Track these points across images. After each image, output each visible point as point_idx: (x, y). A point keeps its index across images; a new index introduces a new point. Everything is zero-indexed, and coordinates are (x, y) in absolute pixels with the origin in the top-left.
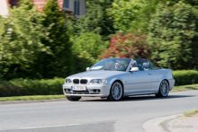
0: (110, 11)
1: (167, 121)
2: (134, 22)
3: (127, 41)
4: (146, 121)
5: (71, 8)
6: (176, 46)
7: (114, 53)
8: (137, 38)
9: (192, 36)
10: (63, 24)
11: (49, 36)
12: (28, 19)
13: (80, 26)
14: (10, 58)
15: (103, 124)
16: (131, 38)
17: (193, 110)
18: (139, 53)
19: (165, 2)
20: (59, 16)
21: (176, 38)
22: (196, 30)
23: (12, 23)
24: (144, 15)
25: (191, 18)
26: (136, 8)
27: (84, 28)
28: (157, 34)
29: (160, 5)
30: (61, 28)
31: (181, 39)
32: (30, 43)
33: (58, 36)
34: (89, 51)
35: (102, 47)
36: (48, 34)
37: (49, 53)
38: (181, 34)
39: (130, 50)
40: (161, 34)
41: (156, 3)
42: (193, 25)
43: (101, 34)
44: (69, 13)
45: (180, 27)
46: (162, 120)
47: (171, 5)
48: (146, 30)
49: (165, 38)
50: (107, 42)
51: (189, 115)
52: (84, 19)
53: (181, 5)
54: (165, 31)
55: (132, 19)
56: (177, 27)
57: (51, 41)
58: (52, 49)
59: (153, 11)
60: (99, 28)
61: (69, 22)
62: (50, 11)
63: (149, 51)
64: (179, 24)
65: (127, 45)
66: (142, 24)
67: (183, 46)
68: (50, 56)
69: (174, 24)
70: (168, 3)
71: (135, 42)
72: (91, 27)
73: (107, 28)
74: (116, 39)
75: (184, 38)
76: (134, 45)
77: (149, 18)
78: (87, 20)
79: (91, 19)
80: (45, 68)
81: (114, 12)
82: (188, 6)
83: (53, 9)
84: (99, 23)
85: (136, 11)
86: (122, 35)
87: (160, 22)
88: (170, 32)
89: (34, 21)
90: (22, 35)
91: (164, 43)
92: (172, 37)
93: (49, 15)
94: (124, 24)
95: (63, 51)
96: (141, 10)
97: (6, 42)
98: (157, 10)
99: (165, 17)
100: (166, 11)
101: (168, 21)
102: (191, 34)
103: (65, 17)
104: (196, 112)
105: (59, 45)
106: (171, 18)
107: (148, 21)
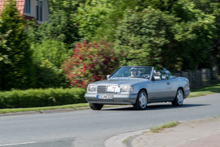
0: (76, 17)
1: (131, 138)
2: (100, 28)
3: (91, 49)
4: (108, 138)
5: (33, 13)
6: (145, 54)
7: (78, 62)
8: (103, 46)
9: (162, 44)
10: (23, 30)
11: (7, 44)
13: (42, 33)
15: (61, 141)
16: (96, 46)
17: (161, 125)
18: (105, 63)
19: (133, 8)
20: (18, 22)
21: (145, 46)
22: (166, 38)
24: (111, 21)
25: (161, 24)
26: (102, 13)
27: (47, 35)
28: (124, 42)
29: (129, 10)
30: (21, 36)
31: (151, 47)
33: (17, 43)
34: (51, 60)
35: (65, 56)
36: (5, 41)
37: (6, 62)
38: (150, 41)
39: (95, 59)
40: (129, 41)
41: (124, 8)
42: (163, 32)
43: (64, 42)
44: (30, 18)
45: (150, 34)
46: (125, 137)
47: (139, 10)
48: (113, 37)
49: (133, 46)
50: (71, 51)
51: (156, 131)
52: (47, 25)
53: (150, 10)
54: (133, 39)
55: (98, 25)
56: (146, 34)
57: (9, 49)
59: (121, 16)
60: (62, 35)
61: (30, 28)
62: (8, 16)
63: (116, 60)
64: (148, 30)
65: (92, 53)
66: (109, 30)
67: (152, 54)
68: (8, 65)
69: (142, 30)
70: (137, 8)
71: (100, 50)
72: (54, 34)
73: (70, 35)
74: (80, 47)
75: (154, 46)
76: (99, 54)
77: (117, 25)
78: (50, 26)
79: (54, 25)
80: (3, 79)
81: (79, 17)
82: (158, 12)
83: (12, 14)
84: (63, 29)
85: (102, 17)
86: (88, 42)
87: (128, 28)
88: (138, 39)
91: (132, 51)
92: (141, 45)
93: (7, 21)
94: (89, 30)
95: (22, 59)
96: (108, 16)
98: (125, 15)
99: (133, 23)
100: (134, 17)
101: (136, 27)
102: (161, 41)
103: (25, 23)
104: (164, 127)
105: (18, 53)
106: (140, 24)
107: (115, 27)
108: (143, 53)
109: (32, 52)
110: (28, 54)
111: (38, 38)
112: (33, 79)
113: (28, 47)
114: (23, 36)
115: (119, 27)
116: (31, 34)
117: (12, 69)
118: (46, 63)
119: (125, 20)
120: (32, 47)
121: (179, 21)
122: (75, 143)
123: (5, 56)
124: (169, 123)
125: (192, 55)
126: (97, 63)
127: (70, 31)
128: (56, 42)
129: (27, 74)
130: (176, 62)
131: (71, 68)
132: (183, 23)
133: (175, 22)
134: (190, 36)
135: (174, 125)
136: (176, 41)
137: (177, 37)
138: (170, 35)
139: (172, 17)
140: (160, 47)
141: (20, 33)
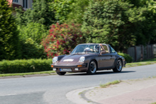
0: (53, 5)
1: (86, 91)
2: (71, 13)
3: (63, 29)
5: (20, 2)
7: (53, 39)
8: (71, 27)
9: (119, 24)
10: (11, 16)
13: (26, 18)
16: (66, 26)
18: (73, 39)
20: (7, 9)
21: (106, 26)
22: (122, 20)
24: (79, 7)
25: (118, 9)
26: (73, 1)
27: (30, 19)
28: (90, 23)
31: (110, 27)
34: (33, 39)
38: (110, 23)
39: (65, 37)
40: (93, 23)
42: (120, 15)
43: (44, 24)
44: (18, 6)
45: (109, 17)
46: (82, 90)
48: (81, 20)
49: (96, 26)
50: (49, 31)
54: (96, 21)
55: (69, 11)
59: (87, 4)
60: (43, 19)
61: (17, 14)
63: (84, 37)
64: (108, 14)
65: (63, 32)
66: (78, 15)
67: (111, 33)
69: (104, 14)
71: (69, 30)
72: (36, 18)
75: (112, 26)
76: (69, 33)
77: (84, 10)
78: (32, 13)
79: (36, 11)
81: (55, 5)
83: (3, 3)
84: (43, 14)
85: (74, 4)
86: (61, 24)
87: (93, 13)
88: (100, 21)
91: (96, 30)
92: (102, 26)
94: (63, 15)
95: (11, 38)
96: (77, 4)
98: (90, 3)
99: (96, 9)
100: (97, 4)
101: (99, 12)
102: (118, 22)
103: (13, 10)
104: (110, 84)
105: (8, 33)
106: (101, 10)
107: (82, 13)
108: (105, 32)
109: (19, 32)
110: (16, 34)
111: (24, 22)
112: (20, 52)
113: (16, 28)
114: (11, 20)
115: (85, 12)
116: (19, 19)
117: (4, 46)
118: (30, 41)
119: (90, 7)
120: (19, 28)
121: (132, 7)
122: (45, 95)
124: (115, 81)
125: (144, 33)
126: (67, 40)
127: (48, 15)
128: (38, 24)
129: (15, 48)
130: (131, 38)
131: (48, 44)
132: (135, 8)
133: (129, 8)
134: (140, 19)
135: (117, 83)
136: (129, 23)
137: (131, 19)
138: (125, 18)
139: (127, 4)
140: (117, 27)
141: (9, 17)
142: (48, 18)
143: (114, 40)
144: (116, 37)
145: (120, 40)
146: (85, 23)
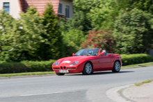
0: (89, 15)
1: (123, 89)
2: (105, 22)
3: (99, 35)
4: (108, 89)
5: (64, 13)
7: (90, 43)
8: (106, 33)
9: (143, 31)
10: (57, 24)
11: (47, 32)
12: (32, 20)
13: (69, 25)
14: (20, 47)
15: (79, 91)
16: (102, 32)
17: (141, 81)
18: (107, 43)
19: (124, 9)
20: (53, 18)
21: (133, 32)
23: (22, 23)
24: (111, 17)
25: (142, 19)
26: (106, 13)
27: (72, 26)
28: (120, 30)
29: (122, 11)
31: (136, 33)
32: (34, 36)
33: (53, 32)
34: (74, 42)
35: (83, 39)
36: (46, 30)
37: (47, 43)
38: (136, 30)
39: (101, 41)
40: (122, 30)
41: (119, 9)
42: (144, 24)
43: (83, 30)
44: (62, 16)
45: (135, 25)
46: (119, 89)
47: (129, 10)
48: (112, 27)
49: (125, 33)
50: (87, 36)
51: (138, 85)
52: (72, 20)
53: (135, 10)
54: (125, 28)
55: (103, 20)
56: (133, 25)
57: (48, 35)
58: (49, 40)
59: (117, 14)
60: (81, 26)
61: (62, 22)
62: (48, 15)
63: (115, 41)
64: (134, 23)
65: (99, 37)
66: (110, 23)
67: (137, 38)
68: (48, 45)
69: (131, 23)
70: (127, 9)
71: (104, 35)
72: (76, 26)
74: (92, 33)
75: (138, 33)
76: (104, 38)
77: (115, 19)
78: (73, 21)
79: (76, 20)
80: (45, 54)
81: (91, 15)
82: (140, 11)
83: (50, 14)
84: (82, 23)
85: (106, 15)
86: (96, 30)
87: (122, 22)
88: (128, 28)
89: (37, 22)
90: (28, 31)
91: (124, 36)
92: (130, 32)
93: (47, 18)
94: (98, 23)
95: (57, 41)
96: (109, 14)
97: (18, 36)
98: (120, 14)
99: (125, 19)
100: (125, 14)
101: (126, 21)
102: (142, 29)
103: (58, 19)
104: (143, 83)
105: (54, 38)
106: (129, 19)
107: (114, 21)
108: (131, 37)
109: (63, 37)
110: (60, 39)
111: (66, 29)
112: (63, 53)
113: (60, 33)
114: (57, 27)
115: (116, 21)
116: (62, 26)
117: (50, 48)
118: (72, 44)
119: (120, 17)
120: (63, 34)
123: (46, 39)
124: (147, 80)
126: (102, 43)
127: (86, 24)
128: (78, 31)
129: (60, 50)
130: (152, 42)
131: (86, 46)
133: (151, 17)
135: (149, 82)
136: (151, 30)
137: (152, 27)
138: (148, 26)
139: (150, 14)
140: (142, 33)
141: (55, 25)
142: (86, 26)
143: (139, 43)
144: (141, 41)
145: (143, 43)
146: (116, 30)
